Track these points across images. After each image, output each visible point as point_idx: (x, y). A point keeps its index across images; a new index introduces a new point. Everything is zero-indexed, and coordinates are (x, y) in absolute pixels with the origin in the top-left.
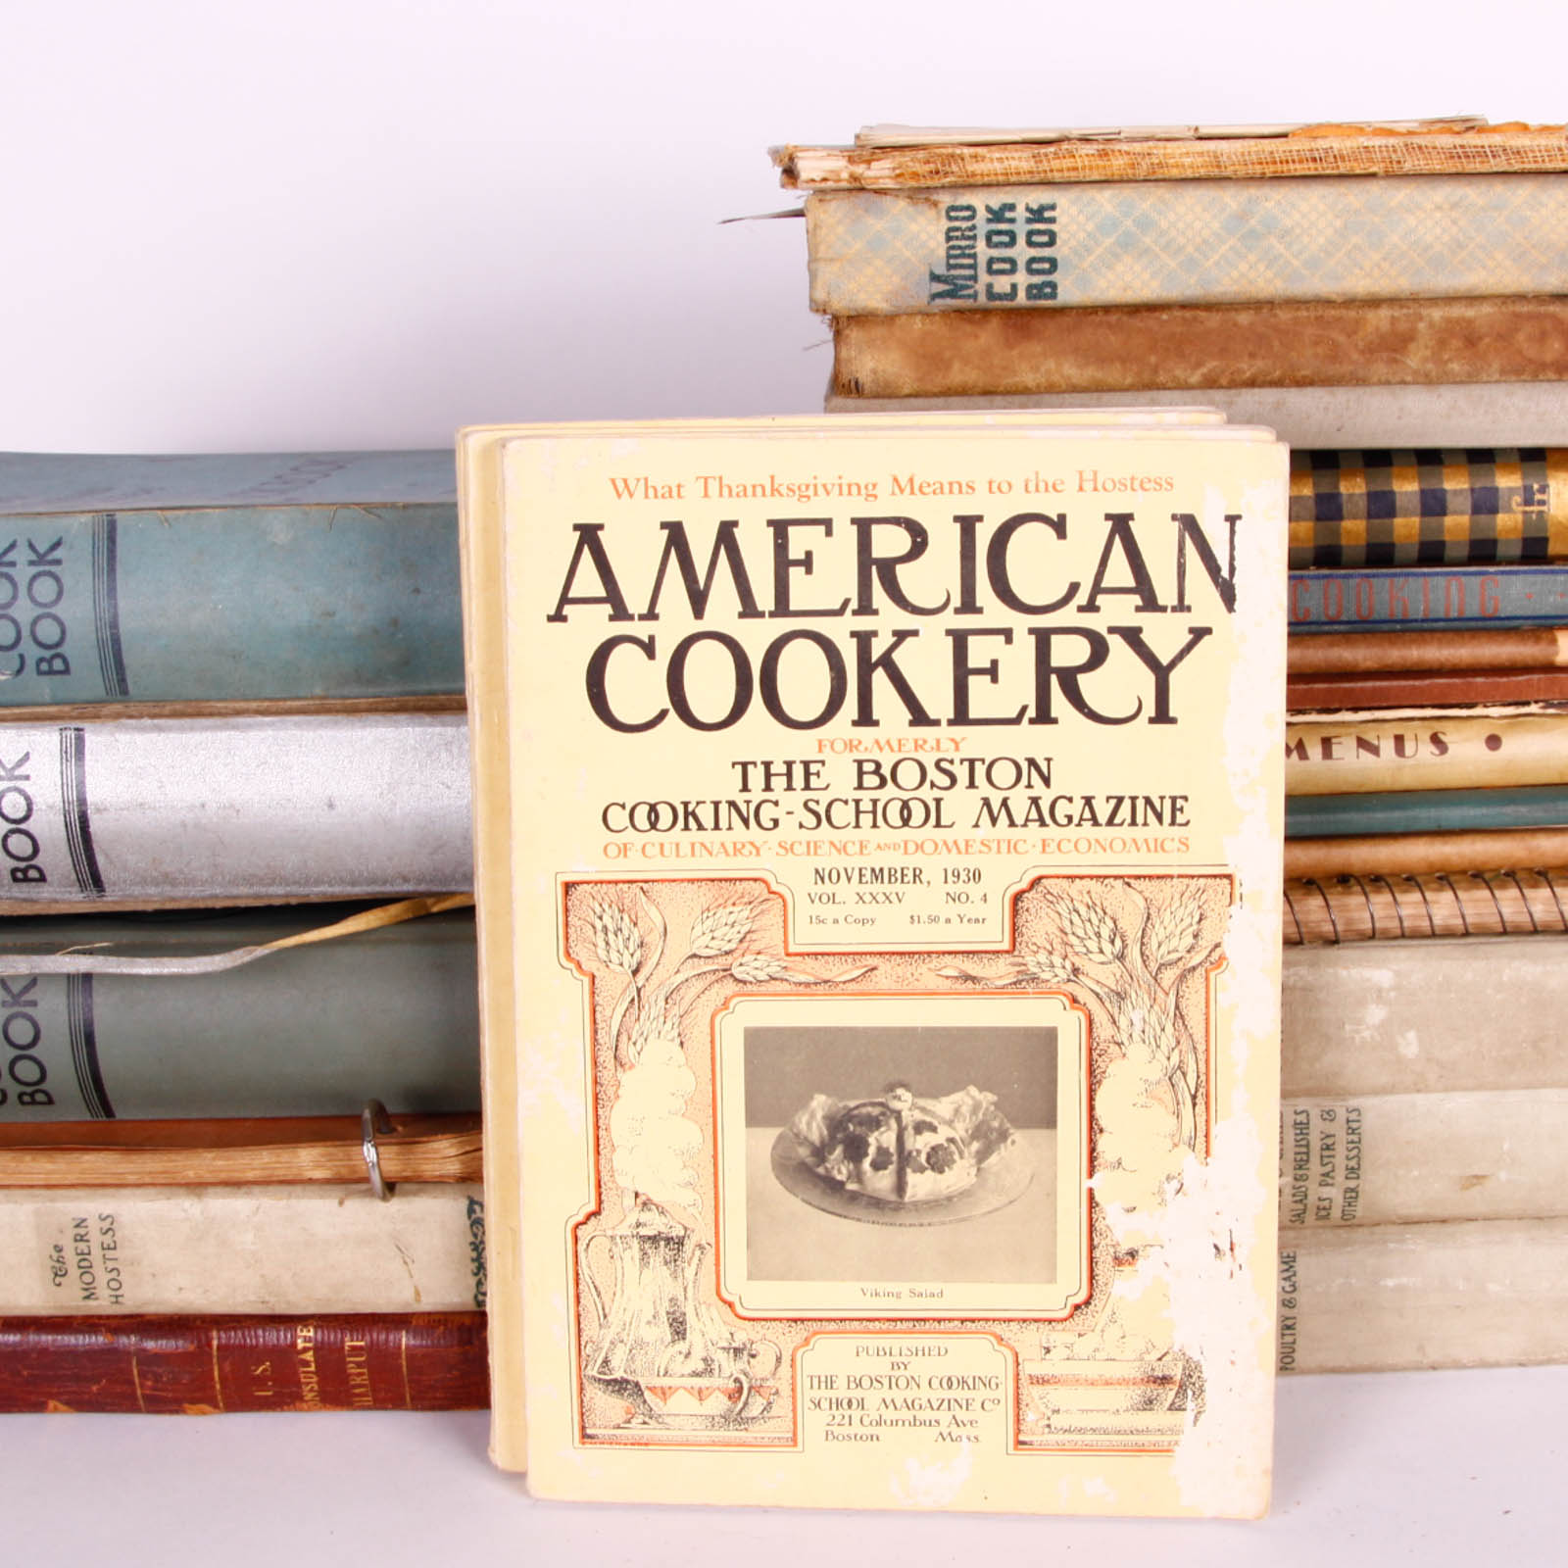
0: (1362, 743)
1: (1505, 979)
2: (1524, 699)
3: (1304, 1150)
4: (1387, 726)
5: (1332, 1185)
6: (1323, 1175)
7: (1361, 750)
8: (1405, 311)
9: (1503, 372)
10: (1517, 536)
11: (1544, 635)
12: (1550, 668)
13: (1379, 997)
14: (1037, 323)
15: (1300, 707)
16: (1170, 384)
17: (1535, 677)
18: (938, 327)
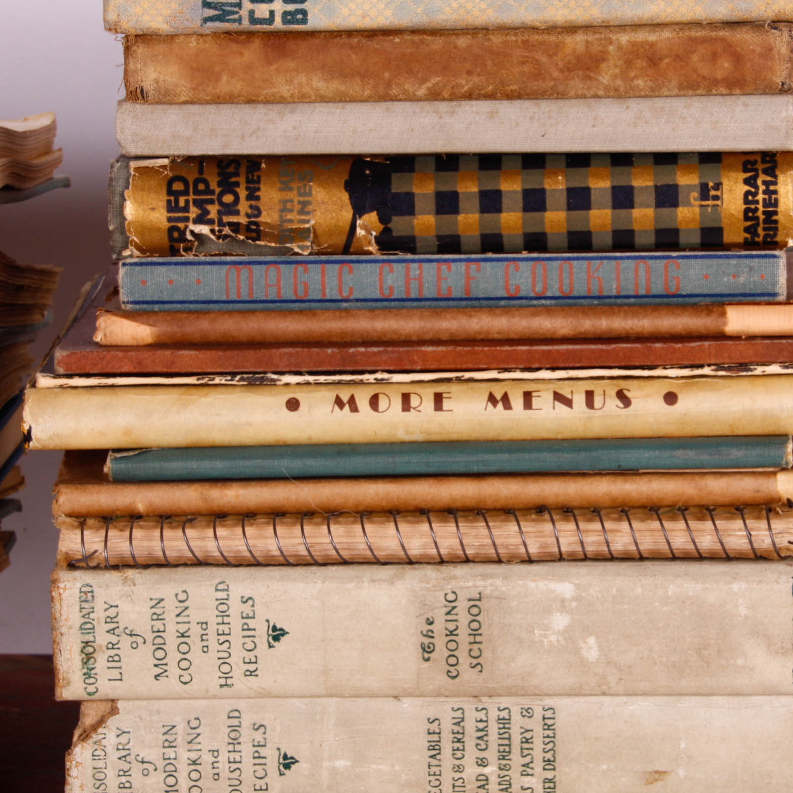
0: (558, 397)
1: (670, 593)
2: (697, 362)
3: (507, 742)
4: (581, 382)
5: (532, 775)
6: (524, 766)
7: (557, 403)
8: (597, 36)
9: (681, 87)
10: (695, 226)
11: (715, 309)
12: (721, 336)
13: (563, 606)
14: (291, 45)
15: (506, 366)
16: (401, 96)
17: (707, 343)
18: (211, 46)
